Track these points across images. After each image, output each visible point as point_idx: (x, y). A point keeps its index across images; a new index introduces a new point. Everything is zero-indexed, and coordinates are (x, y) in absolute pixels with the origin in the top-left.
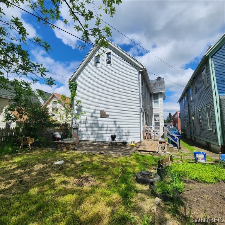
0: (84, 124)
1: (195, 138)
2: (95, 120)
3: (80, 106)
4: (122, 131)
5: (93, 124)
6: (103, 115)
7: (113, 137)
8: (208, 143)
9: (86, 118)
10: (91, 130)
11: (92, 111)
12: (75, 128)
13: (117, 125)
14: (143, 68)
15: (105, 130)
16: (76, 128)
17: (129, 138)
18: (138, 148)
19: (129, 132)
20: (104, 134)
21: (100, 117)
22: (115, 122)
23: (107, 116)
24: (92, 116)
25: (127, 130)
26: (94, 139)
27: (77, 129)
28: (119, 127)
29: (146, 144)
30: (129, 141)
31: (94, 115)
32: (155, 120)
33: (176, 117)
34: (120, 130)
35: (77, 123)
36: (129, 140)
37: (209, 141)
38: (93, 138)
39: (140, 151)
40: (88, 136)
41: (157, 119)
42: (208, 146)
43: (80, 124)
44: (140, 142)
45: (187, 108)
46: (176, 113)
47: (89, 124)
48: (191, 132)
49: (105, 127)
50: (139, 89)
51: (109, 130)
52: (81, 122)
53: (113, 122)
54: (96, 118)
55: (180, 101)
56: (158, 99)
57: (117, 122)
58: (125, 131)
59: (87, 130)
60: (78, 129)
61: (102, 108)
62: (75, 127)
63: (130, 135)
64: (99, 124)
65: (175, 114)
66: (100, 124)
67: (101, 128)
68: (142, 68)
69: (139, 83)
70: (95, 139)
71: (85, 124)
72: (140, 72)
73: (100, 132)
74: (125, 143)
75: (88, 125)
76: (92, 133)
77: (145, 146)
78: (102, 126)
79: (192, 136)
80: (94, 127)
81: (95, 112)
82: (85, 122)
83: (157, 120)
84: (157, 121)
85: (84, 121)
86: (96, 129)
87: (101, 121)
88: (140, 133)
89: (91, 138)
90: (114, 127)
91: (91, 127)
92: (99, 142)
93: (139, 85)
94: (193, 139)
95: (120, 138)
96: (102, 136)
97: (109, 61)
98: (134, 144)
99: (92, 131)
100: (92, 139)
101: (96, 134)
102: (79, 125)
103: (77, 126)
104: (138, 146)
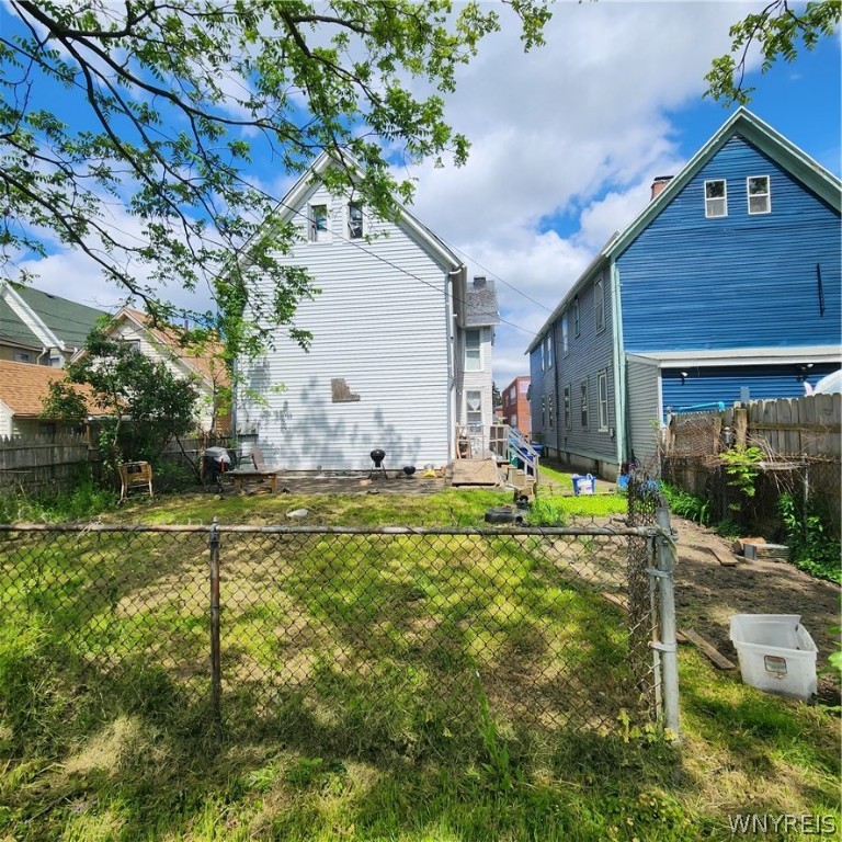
0: (280, 422)
1: (569, 454)
2: (316, 409)
3: (262, 364)
4: (400, 439)
5: (309, 421)
6: (341, 393)
7: (377, 457)
8: (597, 462)
9: (286, 403)
10: (302, 438)
11: (306, 382)
12: (249, 436)
13: (385, 423)
14: (460, 267)
15: (348, 437)
16: (250, 433)
17: (418, 457)
18: (451, 478)
19: (417, 442)
20: (344, 450)
21: (331, 400)
22: (378, 416)
23: (355, 398)
24: (304, 396)
25: (413, 436)
26: (313, 466)
27: (254, 436)
28: (390, 430)
29: (467, 470)
30: (419, 466)
31: (312, 395)
32: (470, 408)
33: (513, 395)
34: (394, 437)
35: (251, 418)
36: (418, 463)
37: (599, 458)
38: (309, 464)
39: (457, 485)
40: (294, 458)
41: (474, 403)
42: (598, 469)
43: (263, 422)
44: (450, 466)
45: (552, 373)
46: (515, 384)
47: (296, 422)
48: (559, 441)
49: (349, 430)
50: (448, 324)
51: (360, 437)
52: (266, 415)
53: (372, 415)
54: (319, 403)
55: (534, 350)
56: (478, 344)
57: (384, 415)
58: (407, 439)
59: (288, 438)
60: (257, 435)
61: (338, 375)
62: (247, 431)
63: (423, 449)
64: (329, 421)
65: (511, 387)
66: (332, 422)
67: (334, 433)
68: (457, 265)
69: (447, 307)
70: (316, 464)
71: (282, 420)
72: (450, 277)
73: (334, 445)
74: (410, 471)
75: (289, 423)
76: (306, 449)
77: (465, 473)
78: (340, 425)
79: (562, 449)
80: (313, 430)
81: (313, 384)
82: (283, 415)
83: (475, 407)
84: (475, 411)
85: (276, 412)
86: (319, 436)
87: (335, 412)
88: (449, 443)
89: (303, 463)
90: (377, 428)
91: (303, 428)
92: (329, 472)
93: (447, 311)
94: (564, 456)
95: (394, 460)
96: (339, 456)
97: (355, 230)
98: (433, 473)
99: (307, 442)
100: (306, 464)
101: (320, 450)
102: (259, 424)
103: (256, 427)
104: (448, 475)
